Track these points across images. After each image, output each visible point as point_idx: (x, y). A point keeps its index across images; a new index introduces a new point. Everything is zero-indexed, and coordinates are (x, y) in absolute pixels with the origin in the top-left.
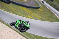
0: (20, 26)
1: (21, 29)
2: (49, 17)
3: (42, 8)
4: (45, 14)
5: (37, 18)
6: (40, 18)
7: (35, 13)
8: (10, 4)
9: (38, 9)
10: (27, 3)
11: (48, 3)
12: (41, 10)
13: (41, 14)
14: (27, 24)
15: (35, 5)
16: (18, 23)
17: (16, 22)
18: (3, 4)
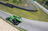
0: (13, 20)
1: (14, 23)
2: (45, 18)
3: (40, 11)
4: (42, 16)
5: (36, 19)
6: (38, 19)
7: (34, 15)
8: (14, 8)
9: (36, 12)
10: (27, 7)
11: (44, 7)
12: (39, 13)
13: (39, 16)
14: (19, 19)
15: (34, 9)
16: (12, 18)
17: (11, 17)
18: (8, 8)
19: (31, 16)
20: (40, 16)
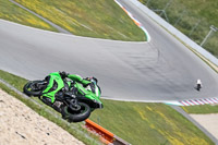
0: (63, 97)
1: (69, 110)
2: (106, 22)
4: (92, 12)
6: (72, 26)
13: (78, 12)
14: (89, 88)
19: (41, 12)
20: (82, 13)
